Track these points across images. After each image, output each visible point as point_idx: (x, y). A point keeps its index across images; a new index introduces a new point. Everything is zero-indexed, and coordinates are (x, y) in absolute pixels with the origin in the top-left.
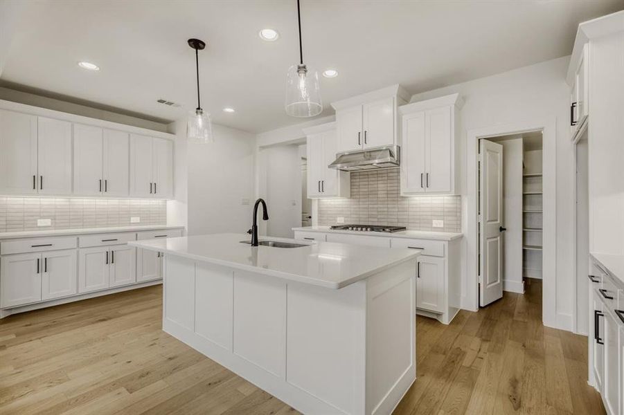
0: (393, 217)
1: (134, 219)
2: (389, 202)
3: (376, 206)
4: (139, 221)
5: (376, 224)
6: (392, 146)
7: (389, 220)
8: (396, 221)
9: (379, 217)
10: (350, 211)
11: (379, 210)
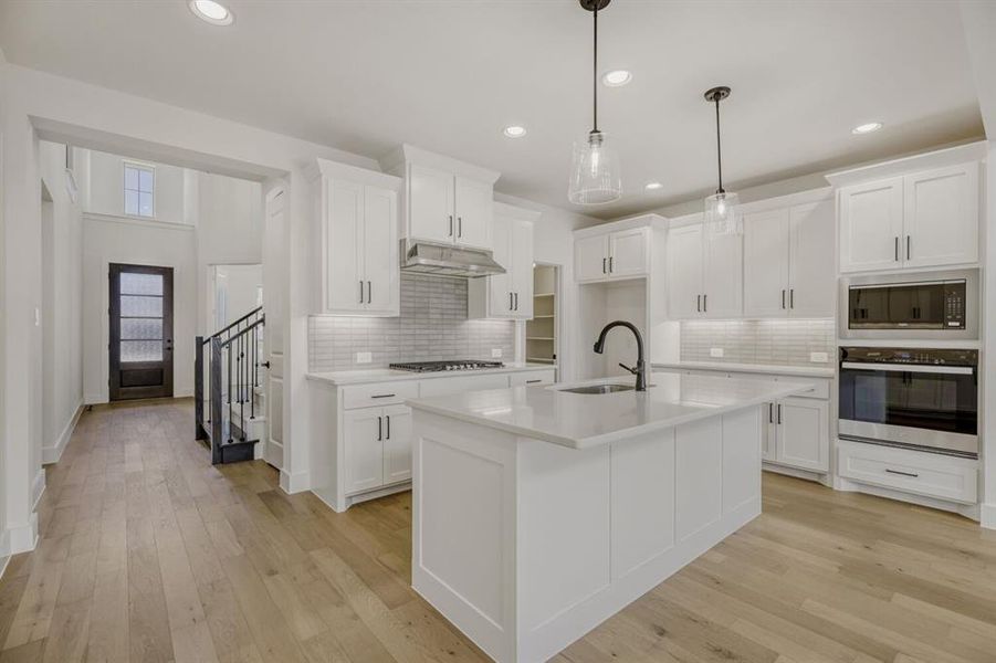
0: (450, 347)
2: (445, 327)
3: (427, 332)
5: (427, 360)
7: (444, 353)
8: (453, 352)
9: (431, 348)
10: (384, 340)
11: (431, 337)
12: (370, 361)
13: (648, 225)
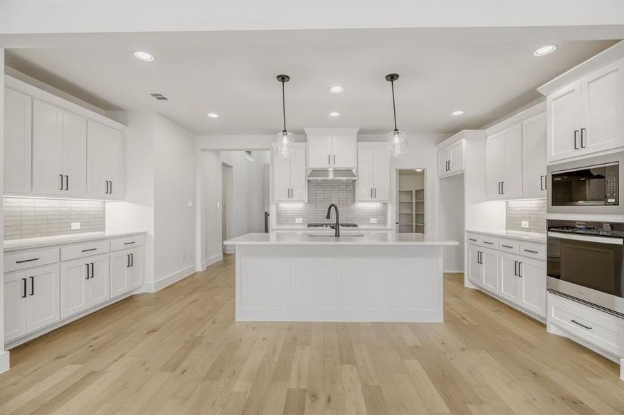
1: (76, 226)
4: (79, 228)
6: (353, 168)
12: (301, 222)
13: (464, 137)
